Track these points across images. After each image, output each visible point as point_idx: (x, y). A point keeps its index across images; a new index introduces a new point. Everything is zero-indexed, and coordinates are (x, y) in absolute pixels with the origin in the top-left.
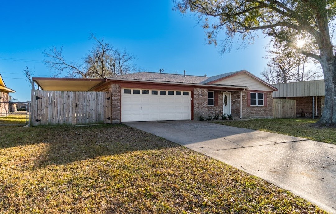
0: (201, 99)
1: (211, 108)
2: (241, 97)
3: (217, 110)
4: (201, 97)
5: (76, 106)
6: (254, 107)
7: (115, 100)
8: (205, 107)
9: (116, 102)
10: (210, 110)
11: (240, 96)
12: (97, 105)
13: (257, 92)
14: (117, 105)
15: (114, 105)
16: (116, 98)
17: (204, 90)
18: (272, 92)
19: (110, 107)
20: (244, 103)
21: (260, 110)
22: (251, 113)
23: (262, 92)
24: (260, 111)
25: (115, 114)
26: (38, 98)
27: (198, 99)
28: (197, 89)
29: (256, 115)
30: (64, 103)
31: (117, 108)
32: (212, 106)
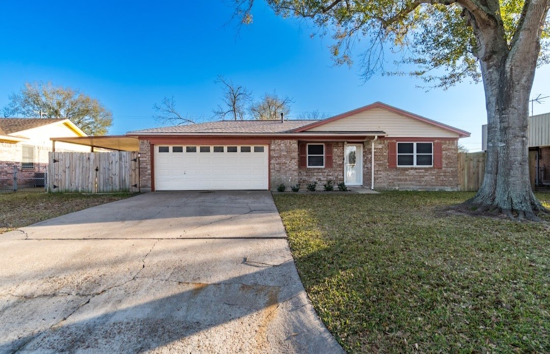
0: (285, 156)
1: (316, 171)
2: (373, 151)
3: (331, 174)
4: (285, 153)
5: (97, 170)
6: (407, 169)
7: (144, 162)
8: (293, 169)
9: (144, 164)
10: (315, 174)
11: (371, 149)
12: (121, 168)
13: (415, 141)
14: (147, 168)
15: (142, 168)
16: (144, 159)
17: (290, 142)
18: (457, 139)
19: (137, 170)
20: (381, 162)
21: (422, 174)
22: (400, 180)
23: (431, 141)
24: (421, 177)
25: (144, 180)
26: (55, 161)
27: (279, 157)
28: (276, 141)
29: (412, 184)
30: (83, 167)
31: (146, 171)
32: (319, 169)
